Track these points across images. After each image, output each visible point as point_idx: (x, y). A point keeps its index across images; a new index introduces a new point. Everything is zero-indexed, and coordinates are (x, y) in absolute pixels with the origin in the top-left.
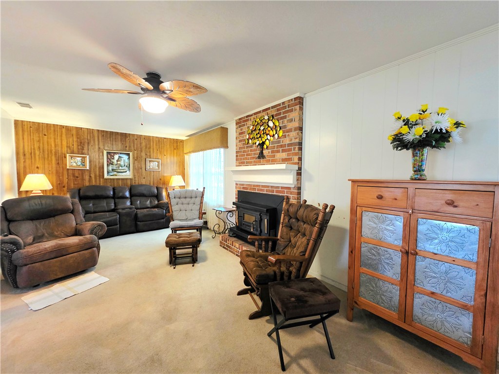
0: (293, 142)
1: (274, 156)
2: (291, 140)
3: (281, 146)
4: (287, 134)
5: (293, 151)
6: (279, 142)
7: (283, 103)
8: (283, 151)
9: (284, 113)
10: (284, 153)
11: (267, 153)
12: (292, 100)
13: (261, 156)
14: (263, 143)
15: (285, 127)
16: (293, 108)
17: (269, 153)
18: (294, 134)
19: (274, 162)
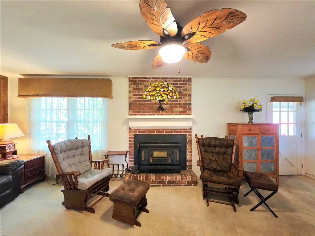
0: (187, 102)
1: (173, 109)
2: (186, 101)
3: (178, 104)
4: (183, 97)
5: (187, 108)
6: (177, 101)
7: (180, 78)
8: (180, 107)
9: (180, 84)
10: (181, 109)
11: (166, 107)
12: (186, 78)
13: (161, 108)
14: (164, 100)
15: (181, 92)
16: (187, 83)
17: (168, 107)
18: (188, 98)
19: (172, 113)
